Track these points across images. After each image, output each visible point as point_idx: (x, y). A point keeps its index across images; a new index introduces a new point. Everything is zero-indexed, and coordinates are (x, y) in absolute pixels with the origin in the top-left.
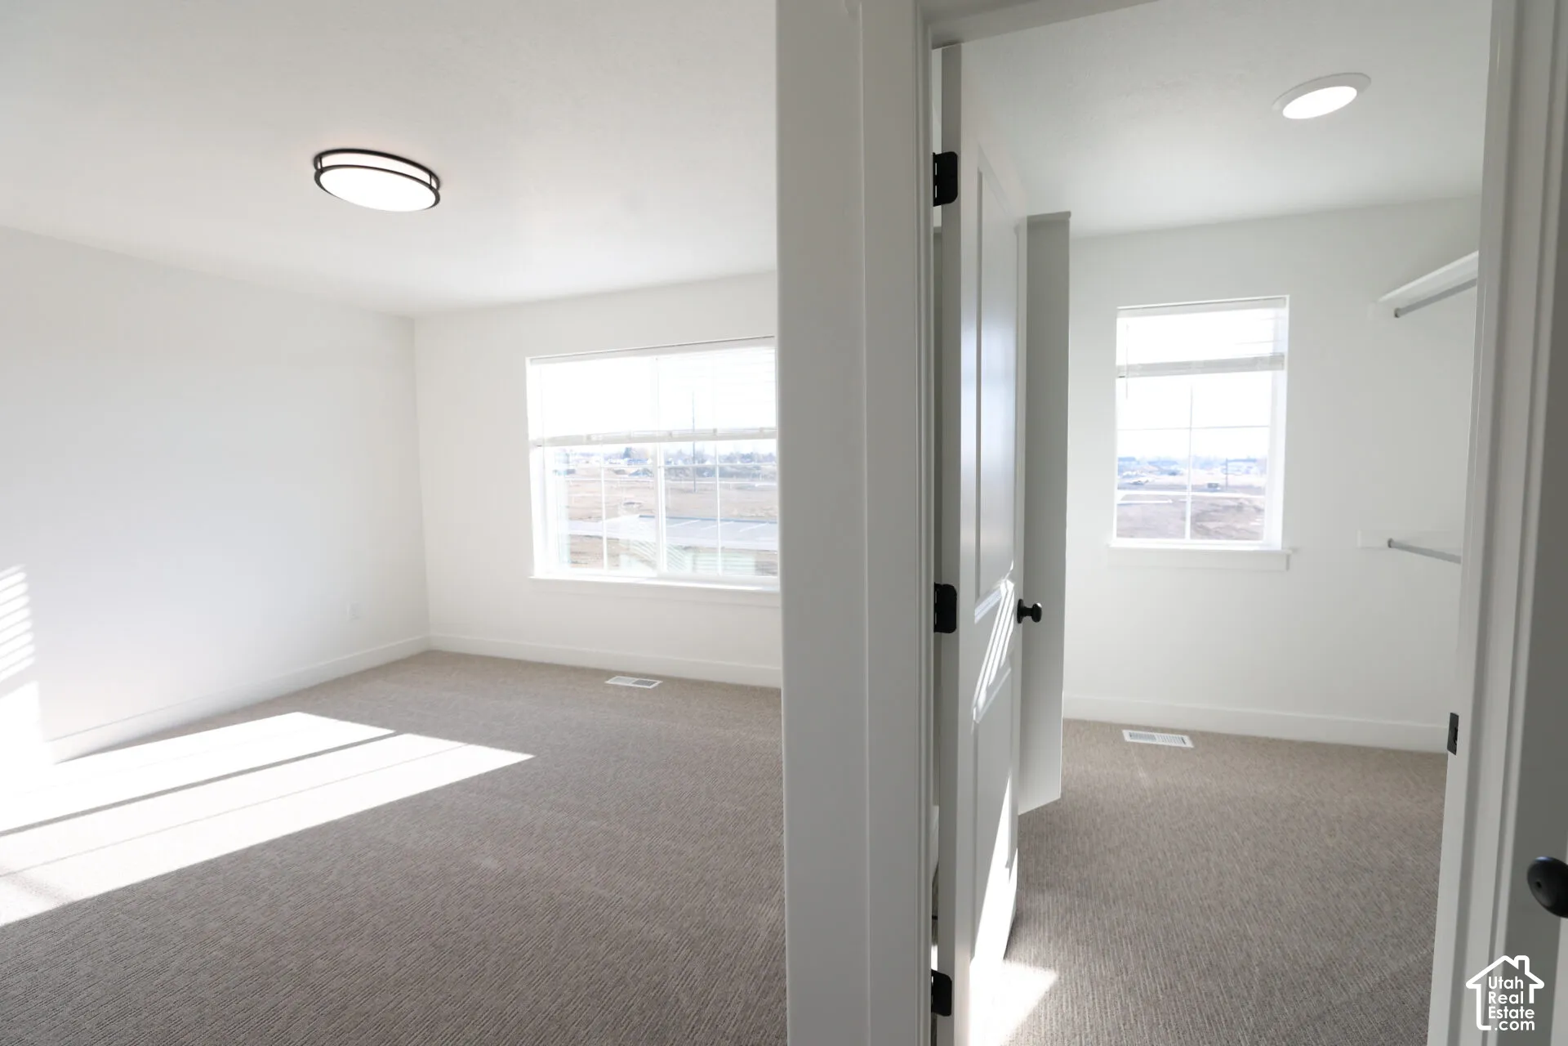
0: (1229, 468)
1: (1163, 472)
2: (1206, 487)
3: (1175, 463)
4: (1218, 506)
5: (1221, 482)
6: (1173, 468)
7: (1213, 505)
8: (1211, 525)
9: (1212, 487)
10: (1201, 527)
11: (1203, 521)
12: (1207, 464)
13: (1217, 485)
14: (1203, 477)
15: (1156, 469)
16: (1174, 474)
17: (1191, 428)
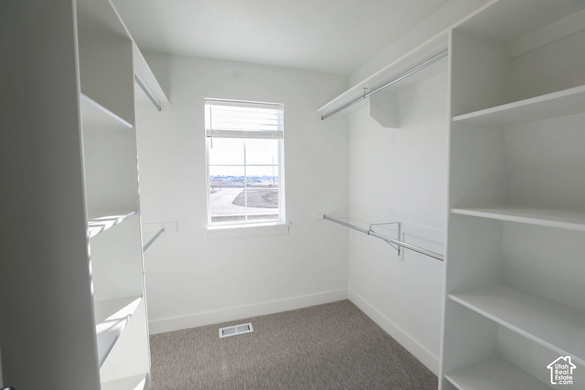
0: (275, 180)
1: (255, 181)
2: (268, 186)
3: (259, 178)
4: (272, 192)
5: (273, 184)
6: (259, 180)
7: (270, 192)
8: (270, 199)
9: (270, 186)
10: (267, 199)
11: (268, 198)
12: (269, 178)
13: (271, 185)
14: (267, 183)
15: (253, 180)
16: (259, 182)
17: (245, 165)
